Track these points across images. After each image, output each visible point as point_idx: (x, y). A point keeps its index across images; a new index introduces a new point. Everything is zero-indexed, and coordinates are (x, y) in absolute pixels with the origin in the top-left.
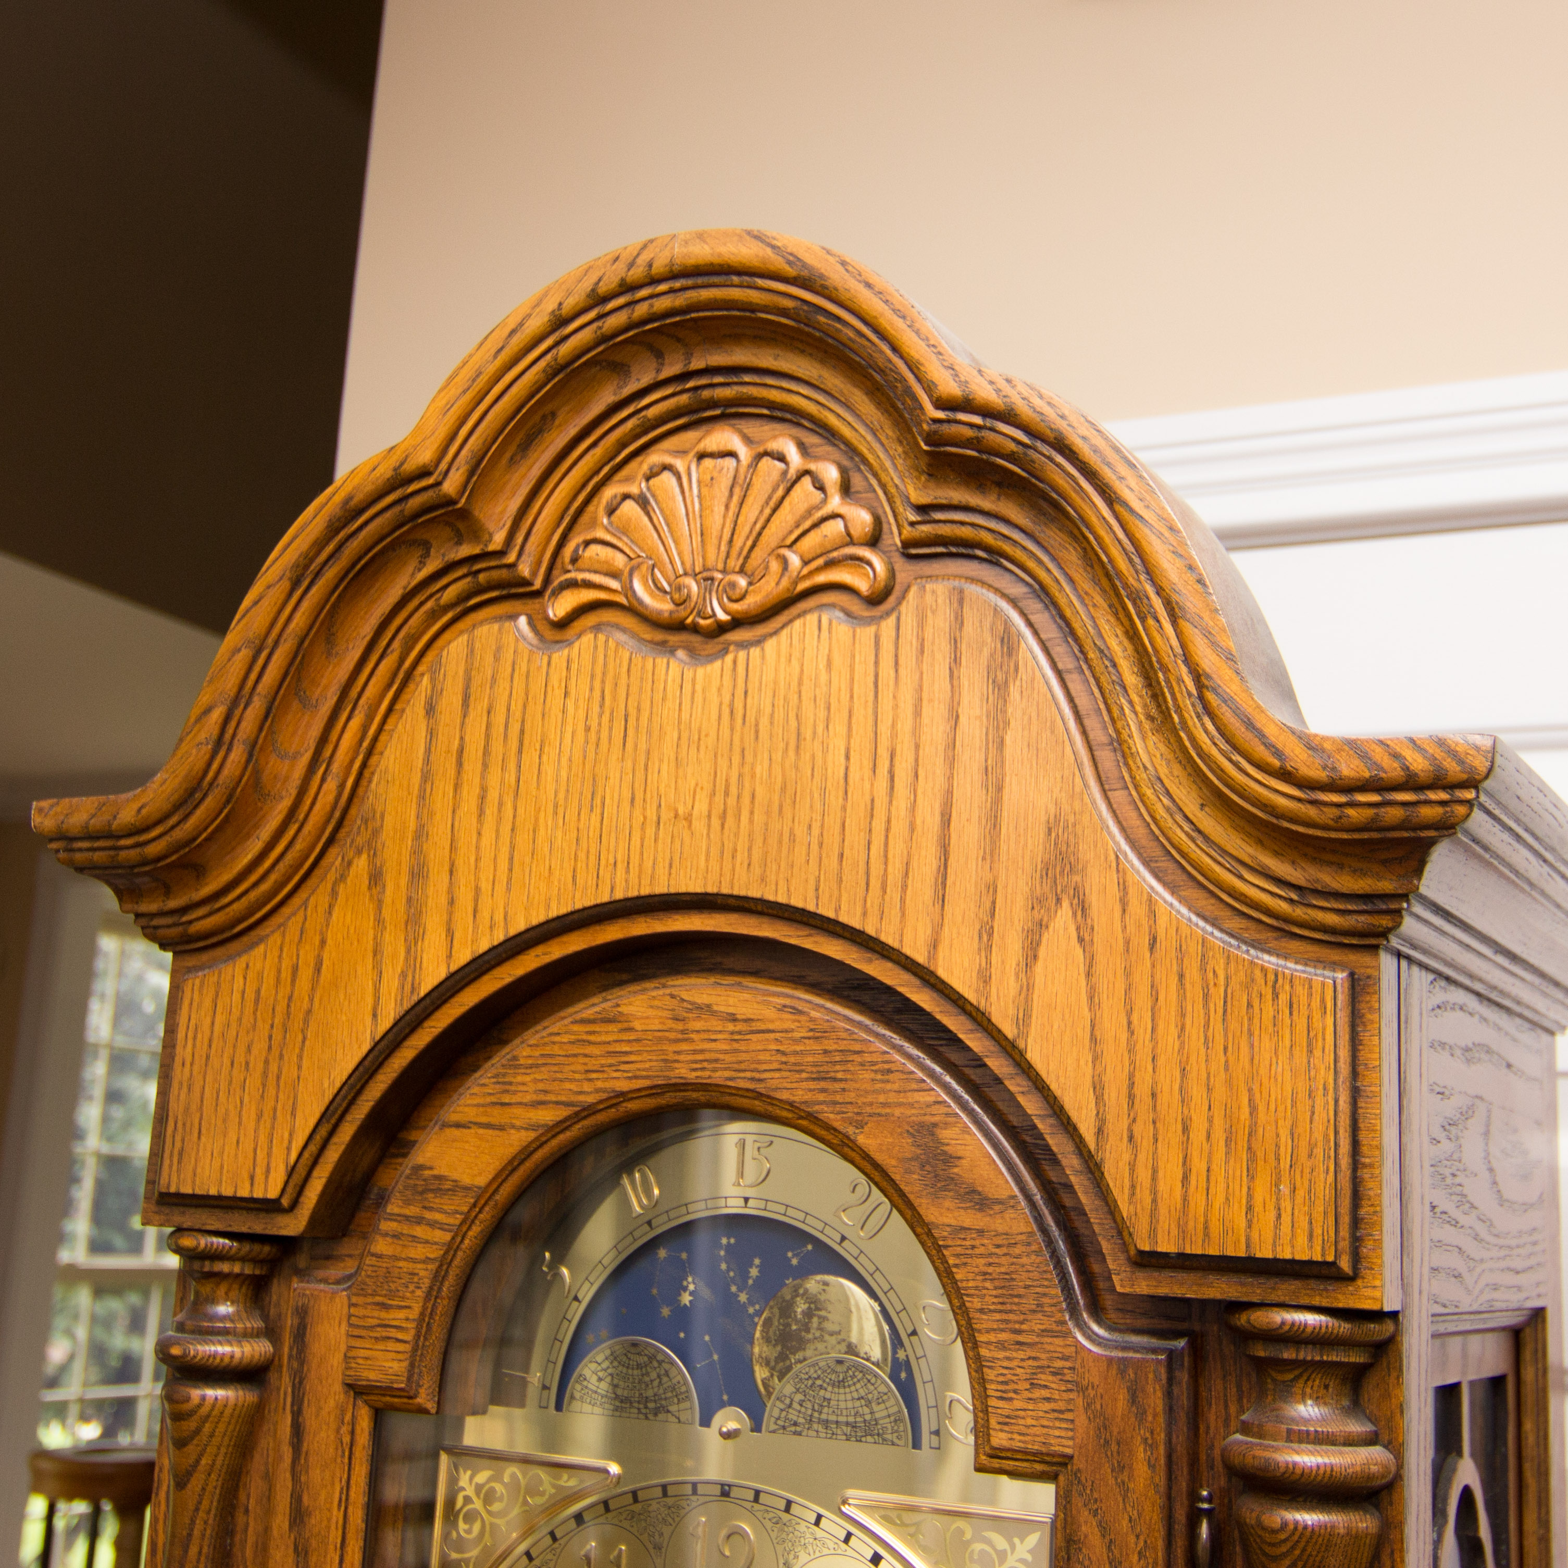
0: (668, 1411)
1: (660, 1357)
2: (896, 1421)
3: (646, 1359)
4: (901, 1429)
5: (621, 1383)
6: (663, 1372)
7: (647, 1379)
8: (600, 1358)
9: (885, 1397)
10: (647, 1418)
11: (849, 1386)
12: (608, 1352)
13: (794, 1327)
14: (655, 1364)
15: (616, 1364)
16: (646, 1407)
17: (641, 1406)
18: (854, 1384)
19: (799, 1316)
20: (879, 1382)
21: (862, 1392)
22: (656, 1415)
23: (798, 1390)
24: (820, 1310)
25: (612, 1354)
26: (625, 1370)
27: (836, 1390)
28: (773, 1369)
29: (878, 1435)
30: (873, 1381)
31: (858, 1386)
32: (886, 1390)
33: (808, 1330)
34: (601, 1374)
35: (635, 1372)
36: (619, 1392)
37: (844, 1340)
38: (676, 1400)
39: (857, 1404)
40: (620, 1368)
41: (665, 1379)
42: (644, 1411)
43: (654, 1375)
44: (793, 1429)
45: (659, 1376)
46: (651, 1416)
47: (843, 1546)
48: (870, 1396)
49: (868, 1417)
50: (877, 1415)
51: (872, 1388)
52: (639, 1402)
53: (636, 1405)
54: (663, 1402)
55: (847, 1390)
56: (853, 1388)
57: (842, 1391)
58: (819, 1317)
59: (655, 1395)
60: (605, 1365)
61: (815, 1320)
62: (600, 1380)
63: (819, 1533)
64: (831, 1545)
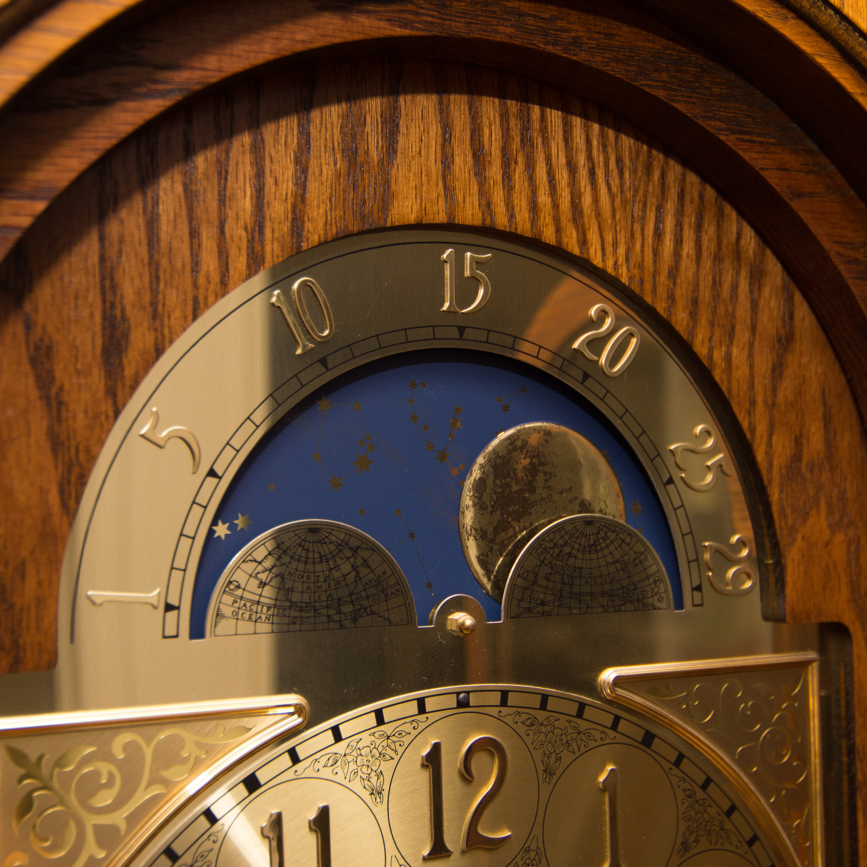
0: (373, 613)
1: (353, 543)
2: (655, 582)
3: (332, 547)
4: (662, 590)
5: (298, 586)
6: (359, 562)
7: (336, 574)
8: (260, 554)
9: (642, 557)
10: (342, 627)
11: (602, 549)
12: (270, 545)
13: (515, 488)
14: (349, 554)
15: (286, 559)
16: (339, 613)
17: (332, 612)
18: (607, 546)
19: (520, 475)
20: (634, 540)
21: (617, 555)
22: (355, 620)
23: (542, 562)
24: (544, 464)
25: (278, 546)
26: (301, 567)
27: (588, 556)
28: (492, 541)
29: (638, 600)
30: (628, 540)
31: (612, 548)
32: (643, 550)
33: (532, 490)
34: (263, 577)
35: (319, 567)
36: (296, 597)
37: (576, 498)
38: (382, 596)
39: (612, 569)
40: (294, 565)
41: (363, 571)
42: (336, 618)
43: (346, 568)
44: (540, 609)
45: (354, 568)
46: (348, 623)
47: (611, 733)
48: (626, 558)
49: (625, 583)
50: (635, 579)
51: (627, 548)
52: (327, 607)
53: (324, 611)
54: (365, 603)
55: (600, 554)
56: (606, 552)
57: (594, 556)
58: (545, 474)
59: (351, 594)
60: (268, 564)
61: (540, 478)
62: (262, 584)
63: (583, 725)
64: (597, 735)
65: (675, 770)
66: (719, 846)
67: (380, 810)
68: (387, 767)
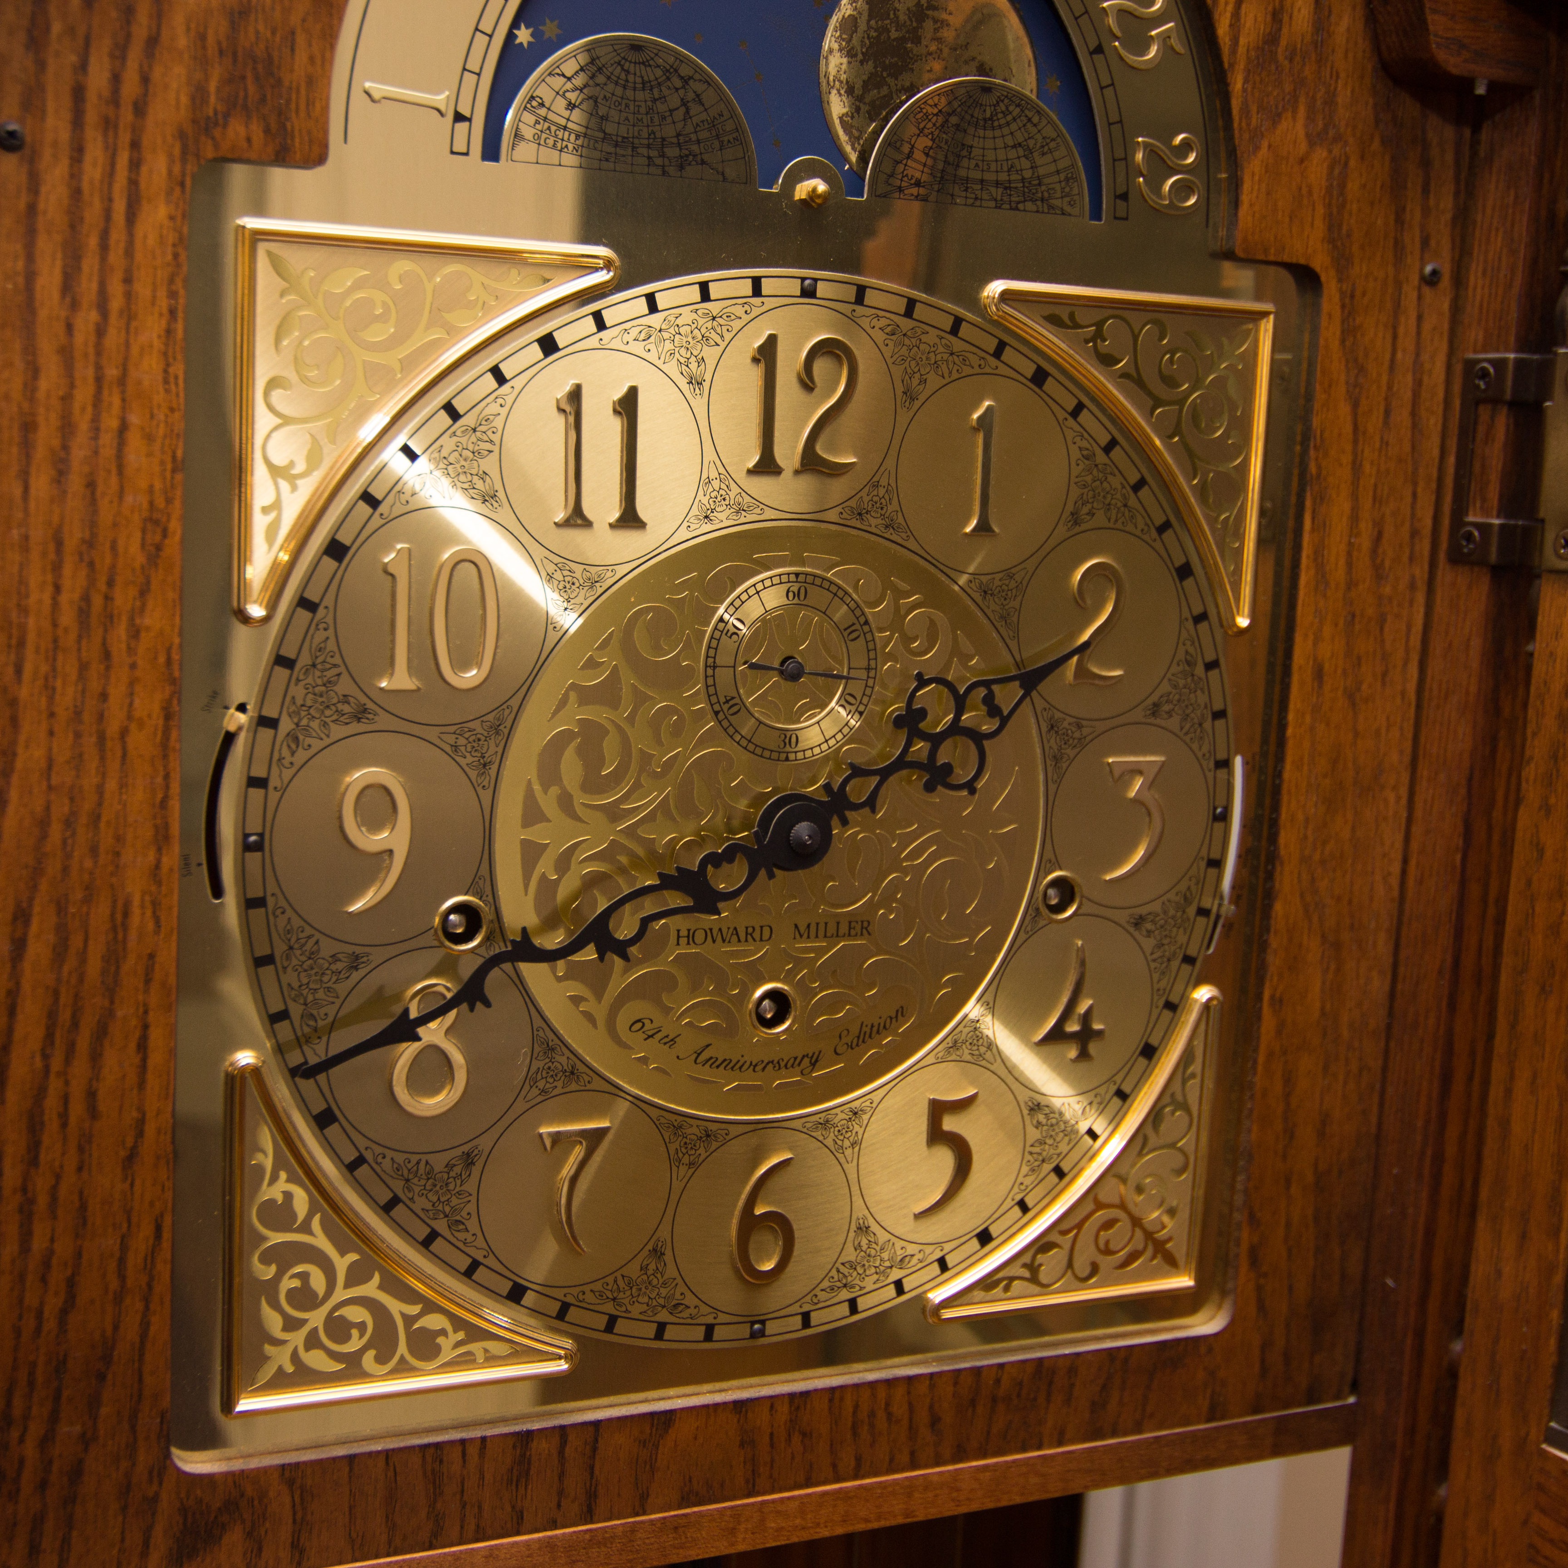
0: (703, 162)
1: (685, 71)
2: (1067, 179)
3: (659, 72)
4: (1075, 191)
5: (614, 115)
6: (691, 95)
7: (661, 107)
8: (570, 68)
9: (1052, 145)
10: (664, 173)
11: (1000, 127)
12: (583, 59)
13: (894, 34)
14: (678, 83)
15: (601, 79)
16: (663, 156)
17: (653, 153)
18: (1008, 124)
19: (902, 17)
20: (1044, 122)
21: (1020, 137)
22: (681, 168)
23: (921, 131)
24: (935, 8)
25: (592, 61)
26: (619, 91)
27: (981, 132)
28: (860, 99)
29: (1042, 200)
30: (1035, 119)
31: (1014, 126)
32: (1054, 135)
33: (917, 40)
34: (573, 96)
35: (640, 95)
36: (610, 128)
37: (974, 59)
38: (716, 144)
39: (1012, 154)
40: (611, 87)
41: (695, 109)
42: (659, 161)
43: (674, 101)
44: (914, 191)
45: (684, 103)
46: (672, 170)
47: (993, 361)
48: (1031, 143)
49: (1027, 174)
50: (1041, 171)
51: (1034, 130)
52: (649, 147)
53: (644, 151)
54: (695, 148)
55: (998, 133)
56: (1006, 131)
57: (989, 133)
58: (935, 21)
59: (678, 135)
60: (579, 81)
61: (929, 25)
62: (571, 106)
63: (957, 345)
64: (974, 360)
65: (1071, 421)
66: (1119, 525)
67: (699, 405)
68: (710, 354)
